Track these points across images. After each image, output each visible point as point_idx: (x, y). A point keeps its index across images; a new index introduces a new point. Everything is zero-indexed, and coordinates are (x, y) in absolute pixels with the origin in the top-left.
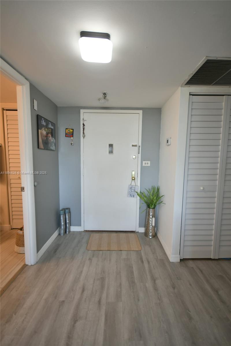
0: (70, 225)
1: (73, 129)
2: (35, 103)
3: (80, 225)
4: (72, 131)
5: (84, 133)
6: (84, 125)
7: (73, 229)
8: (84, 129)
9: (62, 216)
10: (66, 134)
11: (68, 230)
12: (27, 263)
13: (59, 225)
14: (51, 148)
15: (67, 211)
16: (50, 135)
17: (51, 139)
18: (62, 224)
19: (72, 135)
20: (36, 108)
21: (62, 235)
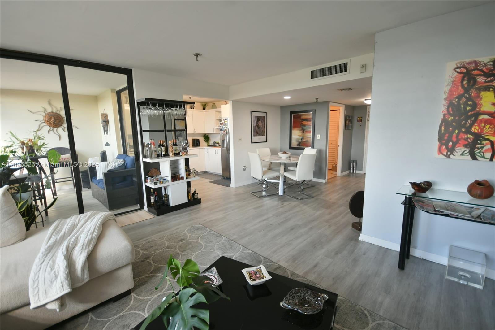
0: (356, 170)
1: (362, 118)
2: (346, 111)
3: (361, 170)
4: (361, 118)
5: (368, 119)
6: (368, 115)
7: (358, 172)
8: (368, 117)
9: (352, 163)
10: (358, 120)
11: (354, 171)
12: (337, 175)
13: (350, 169)
14: (350, 129)
15: (355, 161)
16: (350, 123)
17: (350, 124)
18: (352, 167)
19: (361, 120)
20: (346, 113)
21: (351, 173)
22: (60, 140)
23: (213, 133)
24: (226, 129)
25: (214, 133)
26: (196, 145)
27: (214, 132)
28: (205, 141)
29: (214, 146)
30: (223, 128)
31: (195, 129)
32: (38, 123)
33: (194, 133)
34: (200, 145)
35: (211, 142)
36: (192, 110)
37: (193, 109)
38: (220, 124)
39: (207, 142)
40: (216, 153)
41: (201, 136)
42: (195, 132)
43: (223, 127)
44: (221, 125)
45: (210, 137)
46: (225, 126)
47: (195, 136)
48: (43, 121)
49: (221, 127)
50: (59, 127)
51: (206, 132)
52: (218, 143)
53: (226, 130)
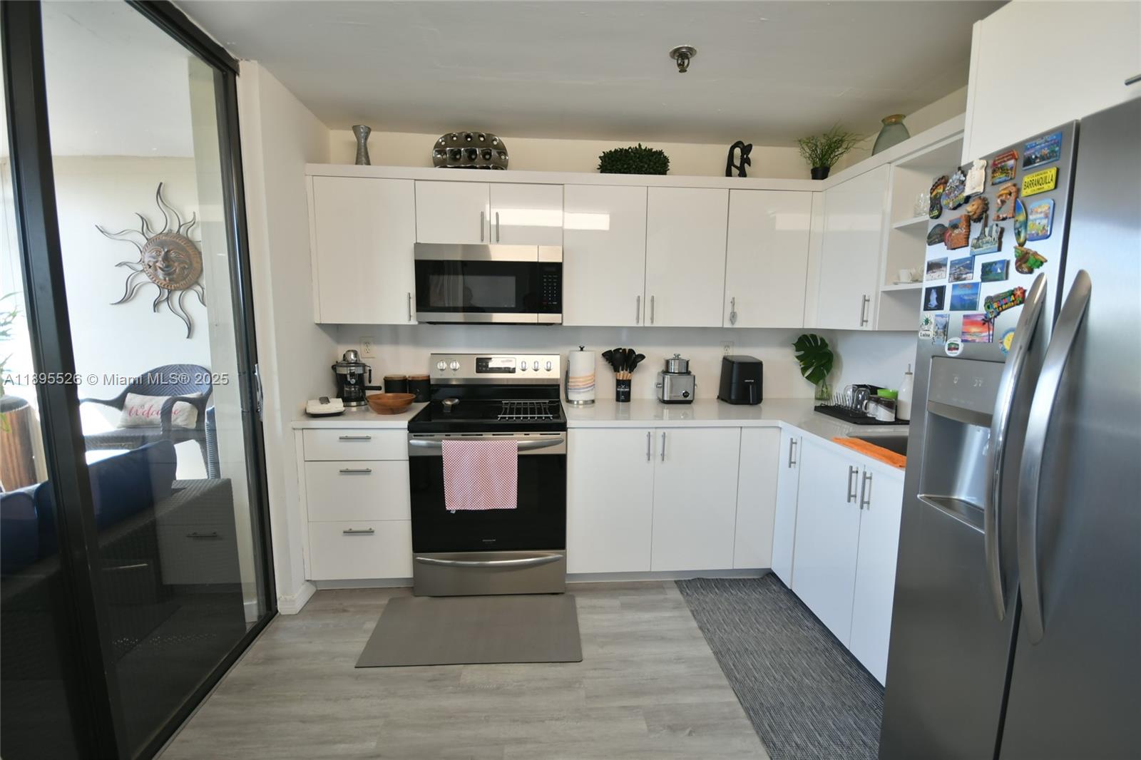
22: (188, 337)
23: (857, 326)
24: (1017, 280)
25: (868, 327)
26: (733, 397)
27: (863, 321)
28: (804, 370)
29: (854, 415)
30: (977, 275)
31: (733, 303)
32: (127, 271)
33: (727, 325)
34: (758, 399)
35: (842, 389)
36: (735, 181)
37: (743, 174)
38: (938, 236)
39: (816, 382)
40: (850, 496)
41: (783, 344)
42: (733, 316)
43: (968, 265)
44: (938, 252)
45: (844, 351)
46: (1009, 252)
47: (743, 344)
48: (140, 267)
49: (933, 267)
50: (188, 287)
51: (816, 320)
52: (891, 404)
53: (1016, 297)
